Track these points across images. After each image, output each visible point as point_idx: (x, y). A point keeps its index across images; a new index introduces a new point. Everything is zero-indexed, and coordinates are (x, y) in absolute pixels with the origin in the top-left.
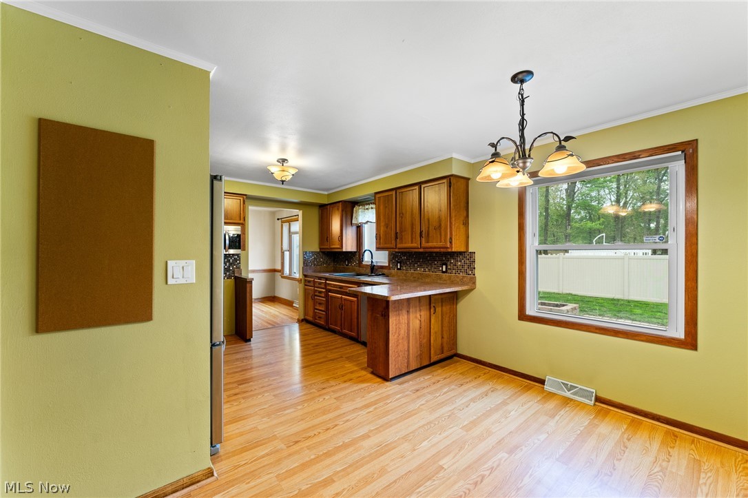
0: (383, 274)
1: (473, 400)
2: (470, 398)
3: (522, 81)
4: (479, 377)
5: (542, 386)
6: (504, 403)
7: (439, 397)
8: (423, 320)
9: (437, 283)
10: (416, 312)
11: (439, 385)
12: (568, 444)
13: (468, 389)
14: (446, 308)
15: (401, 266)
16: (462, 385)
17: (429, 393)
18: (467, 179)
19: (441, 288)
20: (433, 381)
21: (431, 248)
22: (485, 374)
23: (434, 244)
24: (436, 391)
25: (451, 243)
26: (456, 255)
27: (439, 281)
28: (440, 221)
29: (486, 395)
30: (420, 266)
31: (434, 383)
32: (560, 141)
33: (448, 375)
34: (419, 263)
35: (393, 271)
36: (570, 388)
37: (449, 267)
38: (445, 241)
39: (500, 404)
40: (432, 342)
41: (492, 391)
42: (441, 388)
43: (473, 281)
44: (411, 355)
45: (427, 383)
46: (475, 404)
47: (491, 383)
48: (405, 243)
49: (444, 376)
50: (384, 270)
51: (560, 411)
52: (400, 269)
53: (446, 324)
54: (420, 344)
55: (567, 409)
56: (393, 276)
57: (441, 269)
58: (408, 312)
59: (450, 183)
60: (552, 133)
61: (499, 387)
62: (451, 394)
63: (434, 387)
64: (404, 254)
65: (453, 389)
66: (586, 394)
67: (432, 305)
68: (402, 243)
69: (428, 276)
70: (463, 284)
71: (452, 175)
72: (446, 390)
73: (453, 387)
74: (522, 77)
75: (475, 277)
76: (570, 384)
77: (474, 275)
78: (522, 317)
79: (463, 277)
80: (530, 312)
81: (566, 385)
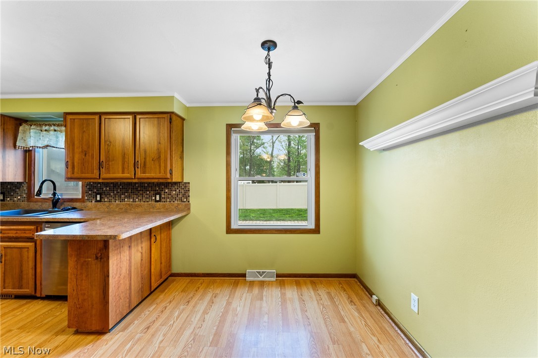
0: (74, 208)
1: (205, 312)
2: (201, 311)
3: (269, 50)
4: (199, 288)
5: (244, 278)
6: (229, 304)
7: (175, 324)
8: (144, 252)
9: (153, 212)
10: (137, 245)
11: (167, 312)
12: (280, 315)
13: (196, 304)
14: (164, 235)
15: (101, 198)
16: (188, 302)
17: (162, 325)
18: (183, 119)
19: (167, 217)
20: (160, 309)
21: (148, 179)
22: (201, 284)
23: (152, 175)
24: (168, 319)
25: (171, 174)
26: (170, 185)
27: (151, 210)
28: (159, 153)
29: (213, 303)
30: (129, 197)
31: (162, 312)
32: (295, 103)
33: (171, 297)
34: (126, 194)
35: (89, 204)
36: (261, 274)
37: (163, 196)
38: (165, 172)
39: (226, 305)
40: (152, 270)
41: (215, 297)
42: (172, 313)
43: (188, 208)
44: (133, 293)
45: (155, 315)
46: (208, 315)
47: (210, 290)
48: (114, 173)
49: (169, 300)
50: (75, 204)
51: (263, 293)
52: (100, 201)
53: (164, 250)
54: (141, 276)
55: (266, 289)
56: (90, 209)
57: (154, 198)
58: (129, 247)
59: (171, 119)
60: (290, 95)
61: (218, 291)
62: (184, 315)
63: (164, 316)
64: (106, 185)
65: (183, 310)
66: (270, 275)
67: (153, 235)
68: (109, 172)
69: (138, 206)
70: (178, 211)
71: (173, 113)
72: (176, 314)
73: (182, 307)
74: (269, 45)
75: (190, 204)
76: (261, 271)
77: (189, 202)
78: (229, 231)
79: (178, 204)
80: (234, 226)
81: (259, 273)
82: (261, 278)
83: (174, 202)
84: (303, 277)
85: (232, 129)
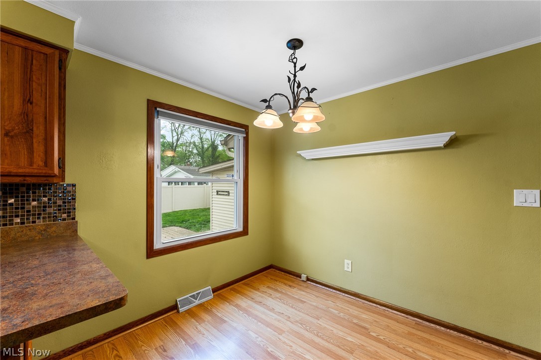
5: (178, 310)
25: (62, 166)
36: (195, 297)
43: (72, 230)
51: (216, 315)
74: (295, 44)
75: (77, 222)
76: (195, 293)
77: (74, 219)
78: (151, 253)
79: (48, 225)
80: (157, 246)
81: (193, 296)
82: (197, 302)
83: (34, 222)
84: (236, 283)
85: (158, 109)
